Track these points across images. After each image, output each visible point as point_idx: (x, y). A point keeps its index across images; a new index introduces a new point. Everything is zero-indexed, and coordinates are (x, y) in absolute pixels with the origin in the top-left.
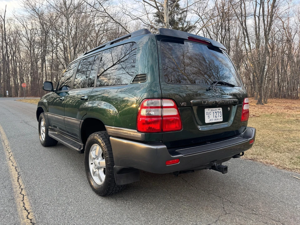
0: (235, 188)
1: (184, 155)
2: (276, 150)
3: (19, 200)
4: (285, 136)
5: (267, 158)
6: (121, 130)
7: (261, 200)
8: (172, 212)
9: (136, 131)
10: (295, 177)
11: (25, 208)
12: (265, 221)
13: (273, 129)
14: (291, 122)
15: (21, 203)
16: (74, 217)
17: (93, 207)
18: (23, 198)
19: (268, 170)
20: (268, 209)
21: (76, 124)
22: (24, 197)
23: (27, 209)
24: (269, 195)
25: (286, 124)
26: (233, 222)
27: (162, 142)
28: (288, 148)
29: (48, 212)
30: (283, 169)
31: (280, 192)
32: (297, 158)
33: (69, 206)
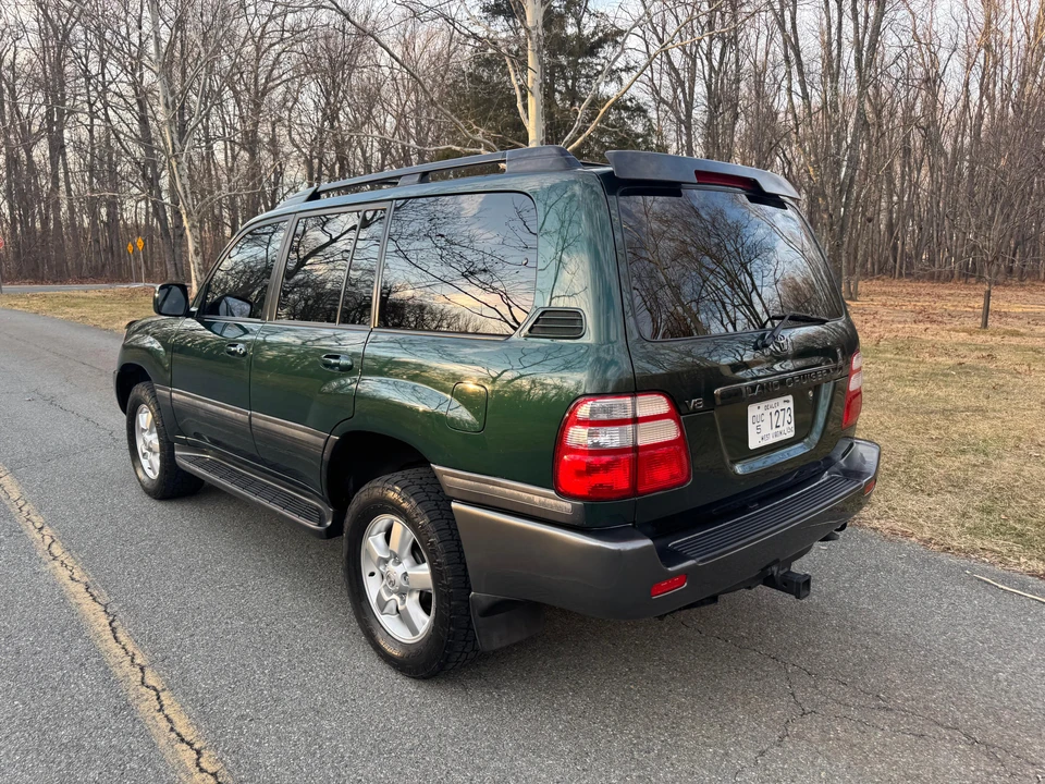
0: (815, 625)
1: (698, 559)
2: (913, 484)
3: (147, 705)
4: (934, 433)
5: (891, 513)
6: (494, 484)
7: (895, 661)
8: (646, 720)
9: (553, 493)
10: (981, 580)
11: (178, 735)
12: (917, 731)
13: (894, 406)
14: (946, 375)
15: (158, 719)
16: (349, 757)
17: (401, 719)
18: (158, 698)
19: (901, 559)
20: (921, 689)
21: (308, 443)
22: (162, 698)
23: (188, 739)
24: (915, 644)
25: (931, 385)
26: (830, 739)
27: (634, 526)
28: (948, 478)
29: (259, 745)
30: (944, 551)
31: (945, 633)
32: (978, 510)
33: (322, 718)
